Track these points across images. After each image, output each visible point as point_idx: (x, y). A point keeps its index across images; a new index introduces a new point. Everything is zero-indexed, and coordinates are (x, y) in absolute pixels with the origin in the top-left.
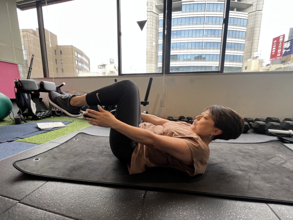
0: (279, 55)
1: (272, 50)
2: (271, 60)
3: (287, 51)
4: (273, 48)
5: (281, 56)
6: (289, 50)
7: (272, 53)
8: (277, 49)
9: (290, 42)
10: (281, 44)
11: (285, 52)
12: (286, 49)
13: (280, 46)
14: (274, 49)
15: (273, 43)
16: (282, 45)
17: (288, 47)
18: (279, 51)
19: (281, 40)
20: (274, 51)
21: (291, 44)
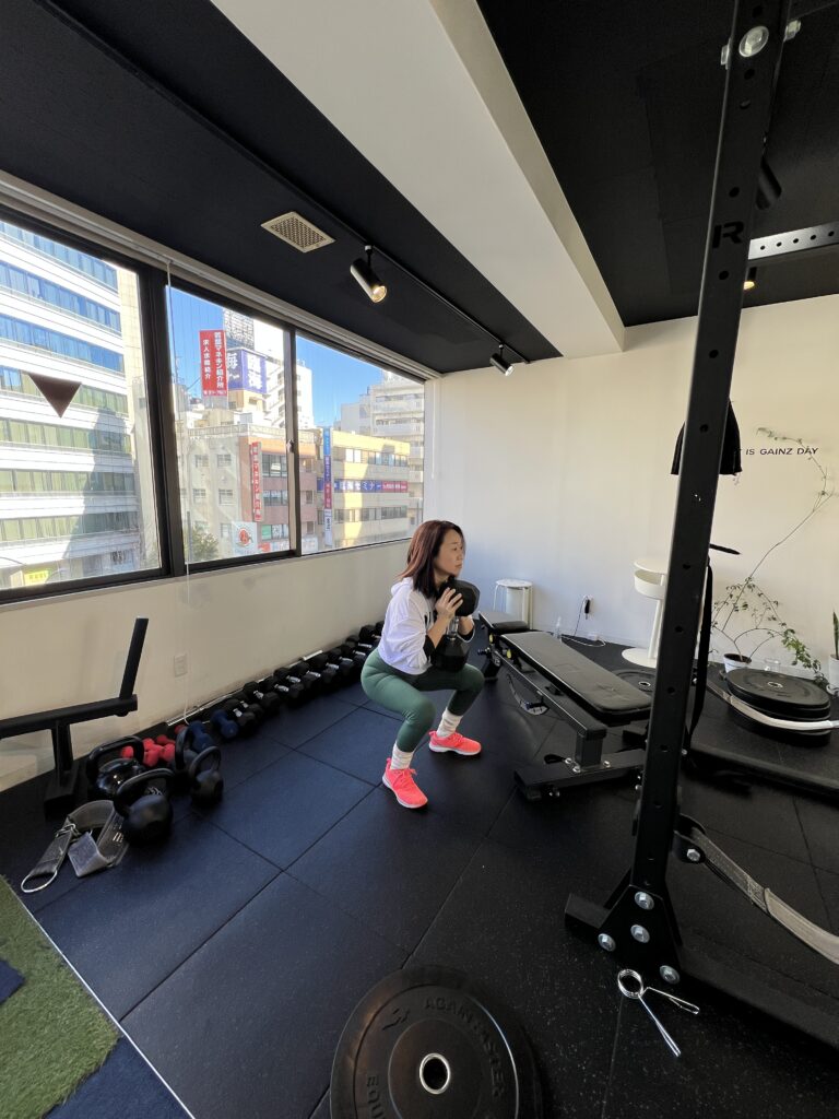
0: (220, 385)
1: (203, 366)
2: (206, 392)
3: (235, 377)
4: (203, 359)
5: (225, 386)
6: (238, 376)
7: (204, 373)
8: (214, 366)
10: (219, 354)
11: (231, 378)
12: (230, 369)
13: (219, 361)
14: (207, 362)
15: (203, 347)
16: (223, 358)
17: (234, 368)
18: (219, 372)
19: (218, 342)
20: (207, 370)
21: (239, 362)
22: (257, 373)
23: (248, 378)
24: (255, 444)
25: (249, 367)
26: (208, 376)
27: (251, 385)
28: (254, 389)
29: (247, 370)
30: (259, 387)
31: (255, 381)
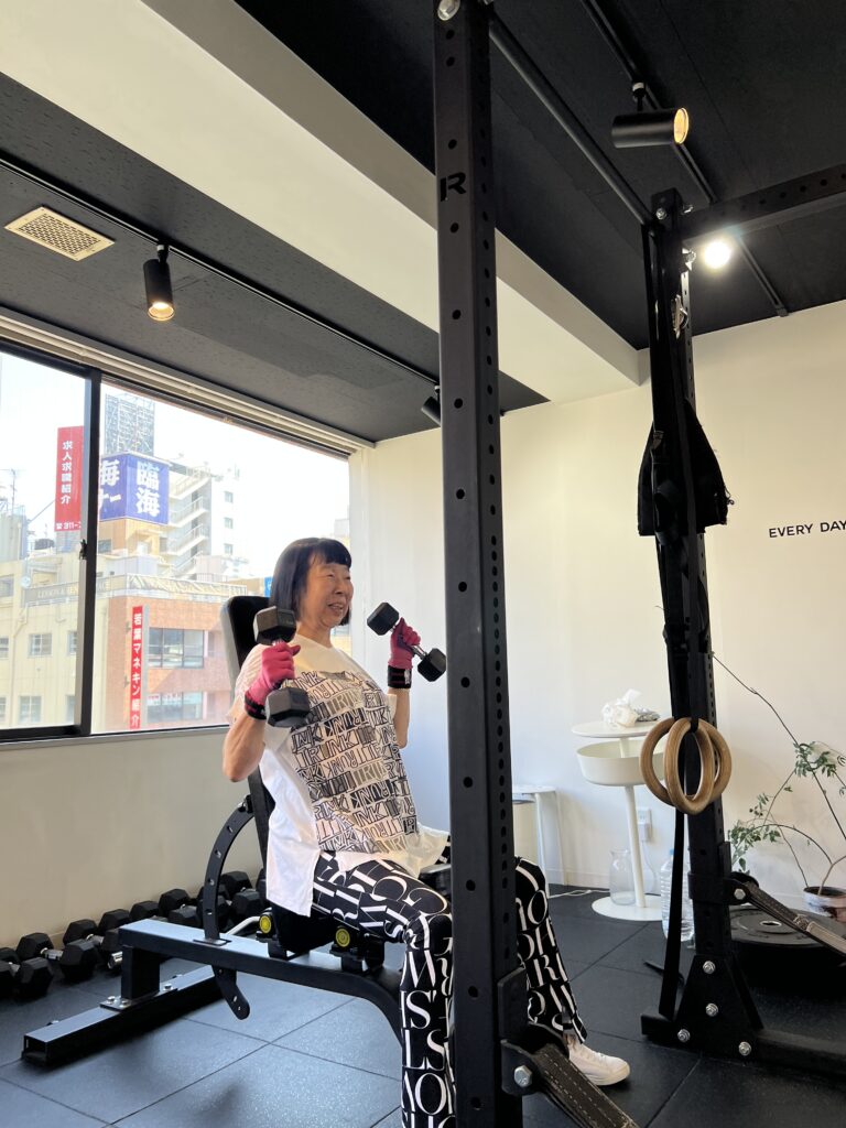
1: (59, 484)
2: (59, 526)
3: (113, 499)
4: (60, 472)
6: (118, 497)
7: (59, 494)
9: (117, 462)
11: (106, 501)
12: (107, 488)
14: (67, 477)
15: (61, 453)
17: (112, 483)
20: (66, 489)
21: (123, 475)
22: (152, 491)
23: (138, 500)
24: (138, 610)
25: (139, 482)
26: (66, 499)
27: (140, 511)
28: (146, 517)
29: (135, 487)
30: (154, 513)
31: (148, 503)
